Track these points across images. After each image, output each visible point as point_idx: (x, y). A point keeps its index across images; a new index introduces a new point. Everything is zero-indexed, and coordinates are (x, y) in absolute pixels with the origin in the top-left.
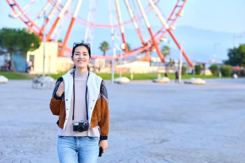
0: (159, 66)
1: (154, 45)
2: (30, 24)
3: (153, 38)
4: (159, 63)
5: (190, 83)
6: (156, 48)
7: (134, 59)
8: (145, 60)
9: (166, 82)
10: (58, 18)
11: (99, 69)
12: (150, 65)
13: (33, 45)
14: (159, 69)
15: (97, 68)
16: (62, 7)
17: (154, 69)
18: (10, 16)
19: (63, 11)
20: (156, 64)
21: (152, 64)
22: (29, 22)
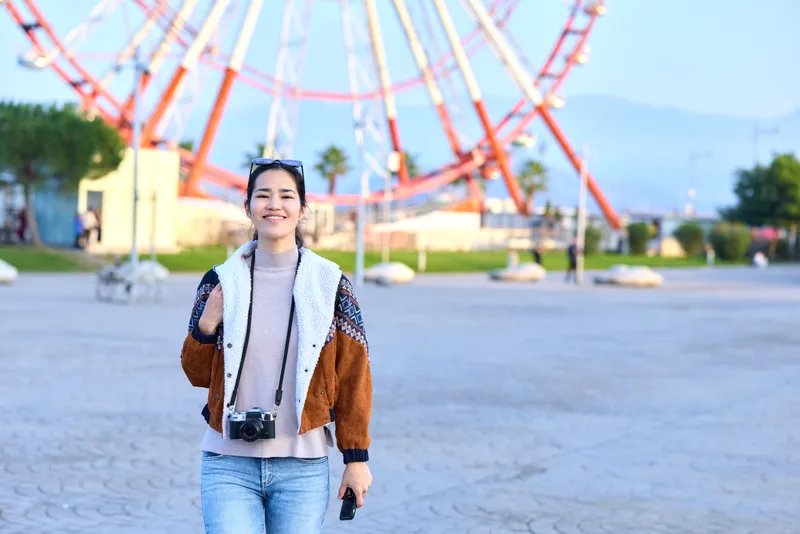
0: (511, 225)
1: (494, 157)
2: (87, 89)
3: (489, 135)
4: (510, 216)
5: (612, 283)
6: (502, 168)
7: (429, 206)
8: (465, 207)
9: (534, 280)
10: (181, 72)
12: (482, 224)
13: (97, 158)
14: (510, 237)
15: (307, 234)
16: (194, 34)
17: (496, 236)
18: (22, 62)
19: (198, 46)
20: (501, 220)
21: (489, 220)
22: (85, 81)
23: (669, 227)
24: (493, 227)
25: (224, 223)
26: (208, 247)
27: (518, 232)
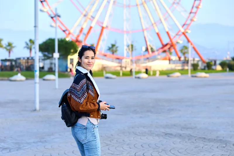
0: (177, 63)
1: (172, 45)
2: (67, 32)
3: (171, 40)
4: (177, 61)
5: (196, 77)
6: (174, 49)
7: (154, 59)
8: (165, 59)
9: (178, 77)
10: (91, 28)
11: (125, 68)
12: (170, 63)
13: (72, 51)
14: (176, 66)
15: (123, 67)
16: (93, 18)
17: (173, 66)
18: (51, 26)
19: (95, 21)
20: (174, 62)
21: (171, 62)
22: (66, 30)
23: (218, 62)
24: (172, 64)
25: (103, 65)
26: (99, 71)
27: (178, 65)
